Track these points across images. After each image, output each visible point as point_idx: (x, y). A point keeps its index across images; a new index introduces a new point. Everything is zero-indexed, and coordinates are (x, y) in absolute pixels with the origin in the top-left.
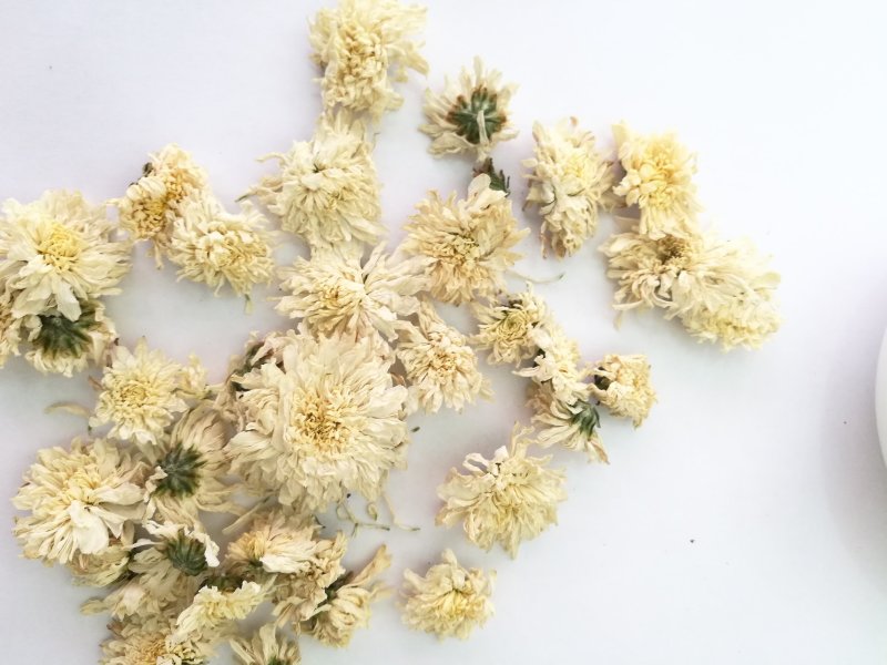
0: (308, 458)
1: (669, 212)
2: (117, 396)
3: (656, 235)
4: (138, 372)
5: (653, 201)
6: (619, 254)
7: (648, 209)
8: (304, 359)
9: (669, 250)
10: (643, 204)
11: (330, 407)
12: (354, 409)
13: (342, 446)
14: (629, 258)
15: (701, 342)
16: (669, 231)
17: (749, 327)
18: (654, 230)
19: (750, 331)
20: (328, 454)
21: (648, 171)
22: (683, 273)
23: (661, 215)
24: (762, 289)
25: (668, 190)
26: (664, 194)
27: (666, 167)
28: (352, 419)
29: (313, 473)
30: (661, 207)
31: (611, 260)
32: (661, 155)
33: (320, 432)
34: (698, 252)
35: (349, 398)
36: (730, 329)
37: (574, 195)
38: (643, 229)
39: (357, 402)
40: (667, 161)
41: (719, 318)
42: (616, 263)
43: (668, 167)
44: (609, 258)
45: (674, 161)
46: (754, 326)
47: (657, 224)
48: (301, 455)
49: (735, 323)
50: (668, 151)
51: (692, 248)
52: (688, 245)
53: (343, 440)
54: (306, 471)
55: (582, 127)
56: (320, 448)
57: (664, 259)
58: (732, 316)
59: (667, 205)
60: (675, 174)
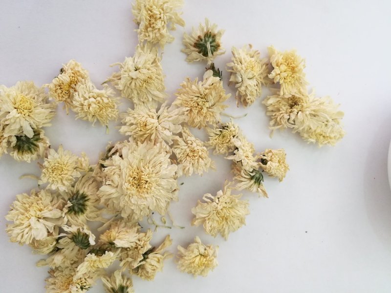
0: (134, 197)
1: (293, 85)
2: (50, 171)
3: (288, 96)
4: (59, 160)
5: (286, 81)
6: (271, 104)
7: (284, 84)
8: (131, 153)
9: (294, 102)
10: (281, 82)
11: (143, 174)
12: (154, 175)
13: (149, 191)
14: (276, 106)
15: (308, 143)
16: (293, 94)
17: (330, 136)
18: (287, 93)
19: (331, 138)
20: (143, 195)
21: (283, 67)
22: (300, 113)
23: (290, 87)
24: (336, 119)
25: (293, 76)
26: (291, 78)
27: (291, 65)
28: (153, 179)
29: (136, 203)
30: (290, 83)
31: (268, 107)
32: (289, 60)
33: (139, 186)
34: (306, 103)
35: (151, 170)
36: (321, 137)
37: (251, 79)
38: (282, 93)
39: (155, 172)
40: (292, 63)
41: (317, 132)
42: (270, 108)
43: (293, 65)
45: (295, 63)
46: (332, 136)
47: (287, 91)
48: (131, 195)
49: (324, 134)
50: (293, 58)
51: (304, 101)
52: (302, 100)
53: (149, 188)
54: (133, 202)
55: (254, 48)
56: (139, 192)
57: (291, 106)
58: (323, 131)
59: (292, 82)
60: (296, 69)
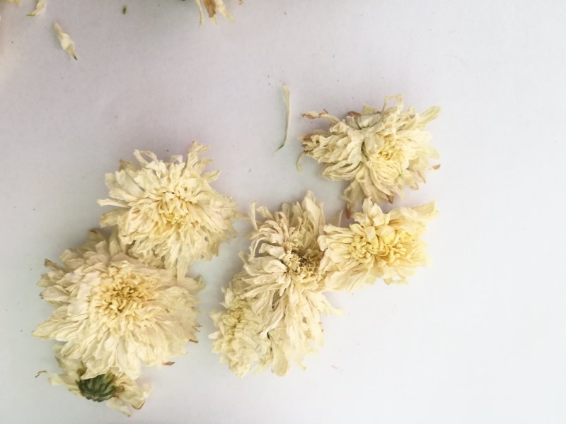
0: (99, 279)
1: (347, 257)
3: (322, 242)
5: (357, 239)
6: (305, 210)
7: (349, 234)
9: (309, 257)
10: (354, 227)
11: (140, 306)
12: (131, 327)
13: (101, 310)
14: (300, 219)
15: (223, 290)
16: (327, 254)
17: (235, 339)
18: (328, 241)
19: (230, 341)
20: (97, 297)
21: (388, 233)
22: (284, 268)
23: (344, 248)
24: (272, 357)
25: (368, 255)
26: (364, 251)
27: (392, 253)
28: (123, 323)
30: (351, 248)
31: (299, 205)
32: (404, 250)
34: (304, 284)
35: (142, 324)
36: (233, 321)
38: (329, 229)
39: (137, 331)
40: (398, 255)
41: (245, 310)
42: (297, 208)
43: (392, 257)
44: (301, 203)
45: (398, 262)
46: (235, 345)
47: (334, 245)
48: (104, 275)
49: (239, 326)
50: (409, 257)
51: (310, 279)
52: (312, 275)
53: (107, 312)
54: (89, 275)
56: (104, 292)
57: (299, 252)
58: (247, 324)
59: (354, 255)
60: (384, 263)
